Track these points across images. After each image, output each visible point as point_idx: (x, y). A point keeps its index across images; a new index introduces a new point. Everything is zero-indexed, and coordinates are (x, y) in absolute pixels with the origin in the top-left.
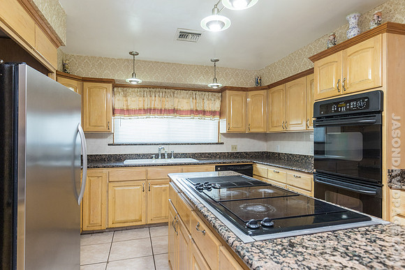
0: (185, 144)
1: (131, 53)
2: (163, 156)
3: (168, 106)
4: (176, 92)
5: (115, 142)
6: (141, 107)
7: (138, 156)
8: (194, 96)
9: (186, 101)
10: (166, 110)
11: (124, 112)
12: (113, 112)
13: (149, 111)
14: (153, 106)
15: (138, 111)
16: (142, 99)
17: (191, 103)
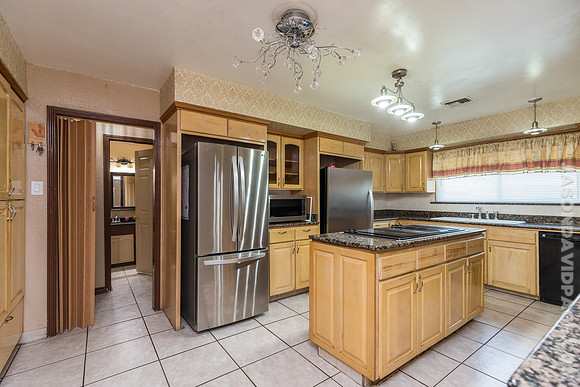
1: (434, 123)
2: (483, 216)
3: (491, 161)
4: (501, 144)
5: (438, 200)
6: (459, 166)
7: (458, 215)
8: (529, 145)
9: (518, 152)
10: (488, 166)
11: (442, 173)
12: (432, 174)
13: (466, 170)
14: (471, 165)
15: (456, 171)
16: (460, 159)
17: (523, 154)
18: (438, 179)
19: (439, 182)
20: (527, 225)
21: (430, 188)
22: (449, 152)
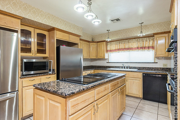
0: (135, 63)
1: (107, 30)
2: (124, 68)
4: (130, 40)
5: (109, 62)
6: (116, 48)
7: (116, 67)
8: (139, 41)
9: (135, 43)
10: (126, 48)
11: (111, 51)
12: (107, 51)
13: (119, 50)
14: (120, 48)
15: (115, 50)
16: (117, 45)
17: (137, 44)
18: (109, 53)
19: (109, 54)
20: (139, 71)
21: (106, 57)
22: (113, 42)
